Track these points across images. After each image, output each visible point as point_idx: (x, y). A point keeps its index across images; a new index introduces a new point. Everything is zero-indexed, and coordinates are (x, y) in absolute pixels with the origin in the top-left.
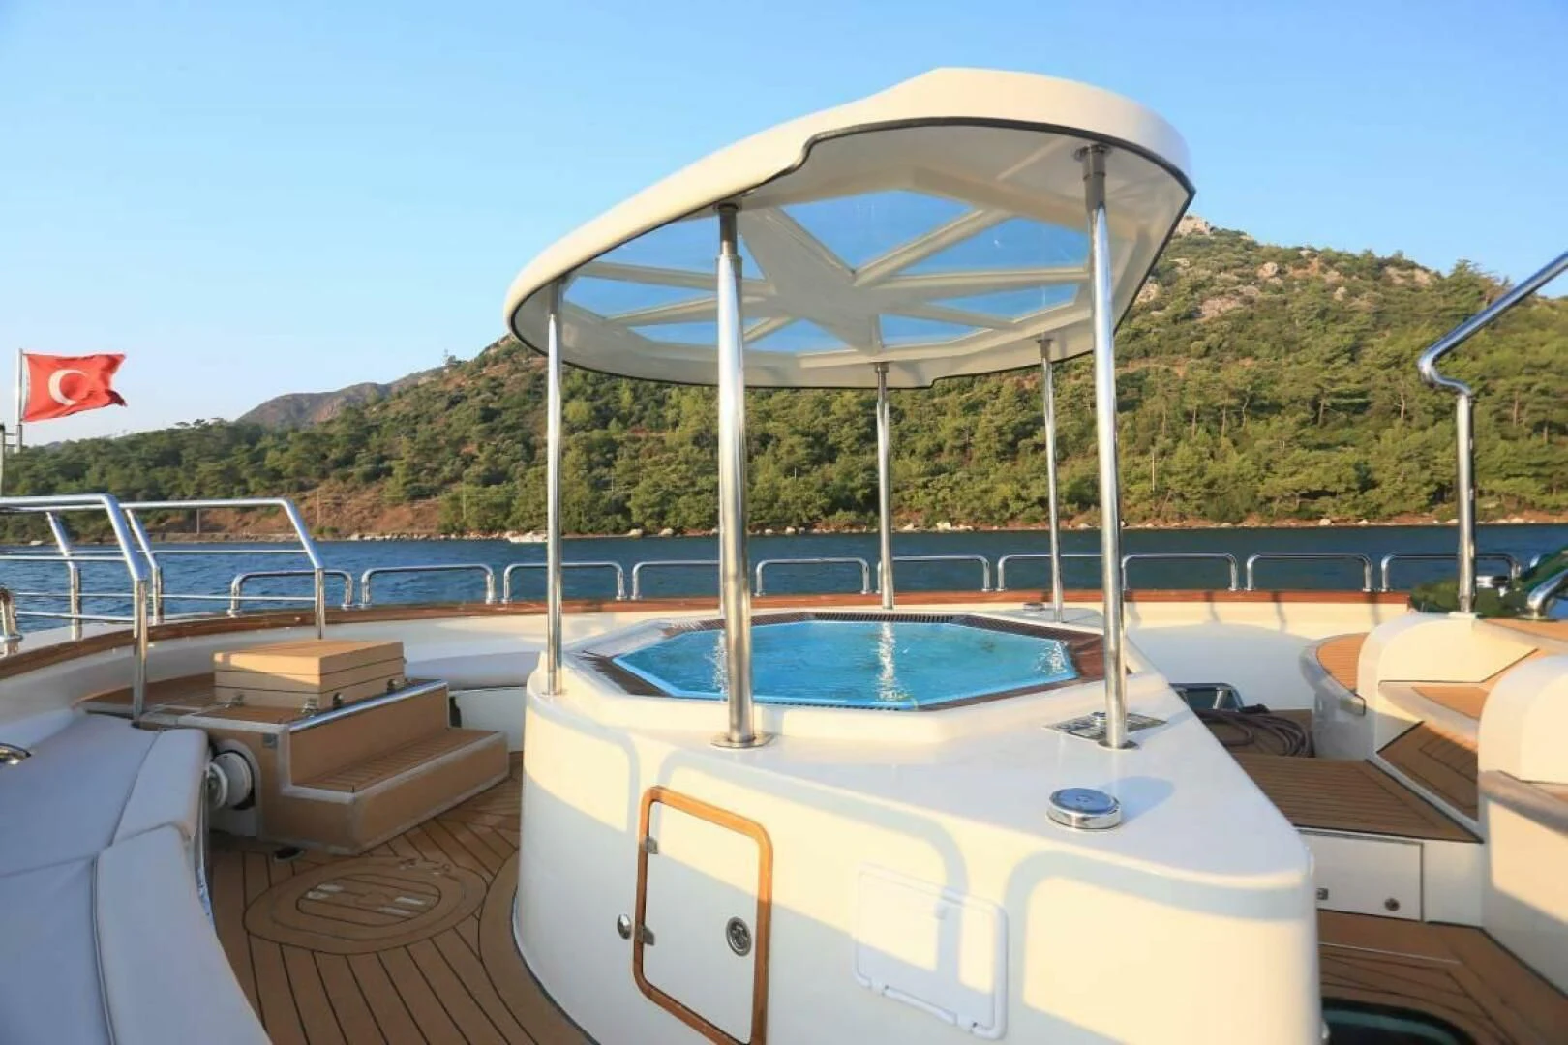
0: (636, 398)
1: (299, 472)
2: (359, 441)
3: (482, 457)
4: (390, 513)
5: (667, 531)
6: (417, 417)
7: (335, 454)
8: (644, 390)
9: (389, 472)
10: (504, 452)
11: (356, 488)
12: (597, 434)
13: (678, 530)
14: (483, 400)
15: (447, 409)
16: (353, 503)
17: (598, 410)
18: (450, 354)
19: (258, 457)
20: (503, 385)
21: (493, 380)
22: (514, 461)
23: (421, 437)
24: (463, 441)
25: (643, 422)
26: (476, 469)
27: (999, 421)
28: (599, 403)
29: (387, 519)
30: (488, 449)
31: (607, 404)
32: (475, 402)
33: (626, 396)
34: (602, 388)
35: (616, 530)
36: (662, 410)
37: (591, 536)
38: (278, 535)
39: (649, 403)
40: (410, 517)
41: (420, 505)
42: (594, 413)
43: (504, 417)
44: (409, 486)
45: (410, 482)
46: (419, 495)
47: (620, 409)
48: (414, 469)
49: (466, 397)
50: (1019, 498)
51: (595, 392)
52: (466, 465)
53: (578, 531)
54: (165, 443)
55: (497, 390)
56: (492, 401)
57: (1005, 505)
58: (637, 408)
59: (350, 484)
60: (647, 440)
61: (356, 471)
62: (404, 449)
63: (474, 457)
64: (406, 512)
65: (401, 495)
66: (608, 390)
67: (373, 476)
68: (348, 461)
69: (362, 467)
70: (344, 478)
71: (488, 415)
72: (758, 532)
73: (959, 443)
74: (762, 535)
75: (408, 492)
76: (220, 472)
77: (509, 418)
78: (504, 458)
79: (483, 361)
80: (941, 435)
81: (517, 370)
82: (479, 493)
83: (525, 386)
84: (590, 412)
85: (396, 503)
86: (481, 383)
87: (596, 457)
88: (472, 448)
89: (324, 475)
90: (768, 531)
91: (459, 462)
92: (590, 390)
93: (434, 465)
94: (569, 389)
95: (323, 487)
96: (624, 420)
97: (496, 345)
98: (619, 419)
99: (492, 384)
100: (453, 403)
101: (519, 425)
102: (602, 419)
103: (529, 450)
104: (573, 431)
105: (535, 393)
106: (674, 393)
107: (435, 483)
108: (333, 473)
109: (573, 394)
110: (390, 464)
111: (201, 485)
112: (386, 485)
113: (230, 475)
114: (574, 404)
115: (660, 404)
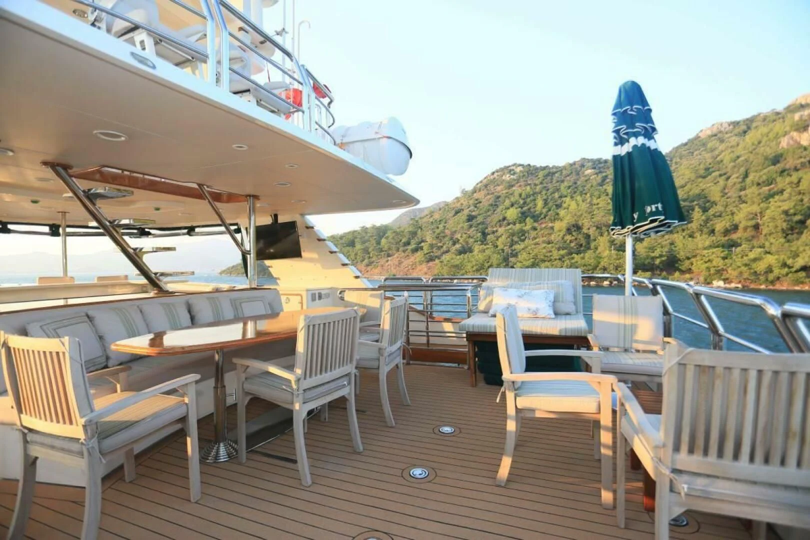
0: (546, 203)
1: (390, 249)
2: (414, 234)
3: (461, 241)
4: (419, 268)
6: (440, 221)
7: (404, 240)
8: (551, 200)
9: (422, 248)
10: (472, 238)
11: (408, 256)
12: (518, 226)
14: (470, 211)
15: (454, 216)
16: (406, 263)
17: (523, 213)
19: (379, 243)
20: (480, 202)
21: (477, 200)
22: (475, 241)
23: (438, 231)
24: (455, 232)
25: (547, 218)
26: (458, 246)
28: (525, 209)
29: (417, 270)
30: (464, 236)
31: (529, 209)
32: (466, 212)
33: (540, 203)
34: (528, 200)
36: (558, 211)
38: (375, 277)
39: (553, 206)
40: (425, 270)
41: (431, 264)
42: (520, 215)
43: (478, 219)
44: (427, 256)
45: (430, 253)
46: (431, 259)
47: (535, 211)
48: (432, 247)
49: (463, 210)
50: (785, 265)
51: (525, 203)
52: (454, 244)
54: (350, 237)
55: (478, 205)
56: (474, 211)
58: (544, 211)
59: (407, 253)
60: (541, 229)
61: (410, 248)
62: (429, 238)
63: (459, 240)
64: (424, 267)
65: (423, 259)
66: (531, 201)
67: (415, 250)
68: (408, 243)
69: (413, 246)
70: (404, 251)
71: (470, 218)
73: (753, 223)
75: (426, 258)
76: (362, 249)
77: (480, 219)
78: (471, 240)
79: (474, 191)
80: (737, 219)
81: (488, 194)
83: (490, 202)
84: (518, 214)
85: (421, 263)
86: (471, 202)
87: (515, 239)
88: (458, 236)
89: (398, 250)
91: (451, 243)
92: (522, 202)
93: (441, 244)
94: (511, 202)
95: (397, 255)
96: (536, 218)
97: (481, 182)
98: (533, 217)
99: (476, 202)
100: (457, 213)
101: (482, 223)
102: (524, 216)
103: (484, 234)
104: (509, 224)
105: (495, 206)
106: (568, 199)
107: (439, 253)
108: (401, 249)
109: (512, 205)
110: (423, 244)
111: (356, 254)
112: (419, 254)
113: (366, 251)
114: (511, 209)
115: (559, 206)
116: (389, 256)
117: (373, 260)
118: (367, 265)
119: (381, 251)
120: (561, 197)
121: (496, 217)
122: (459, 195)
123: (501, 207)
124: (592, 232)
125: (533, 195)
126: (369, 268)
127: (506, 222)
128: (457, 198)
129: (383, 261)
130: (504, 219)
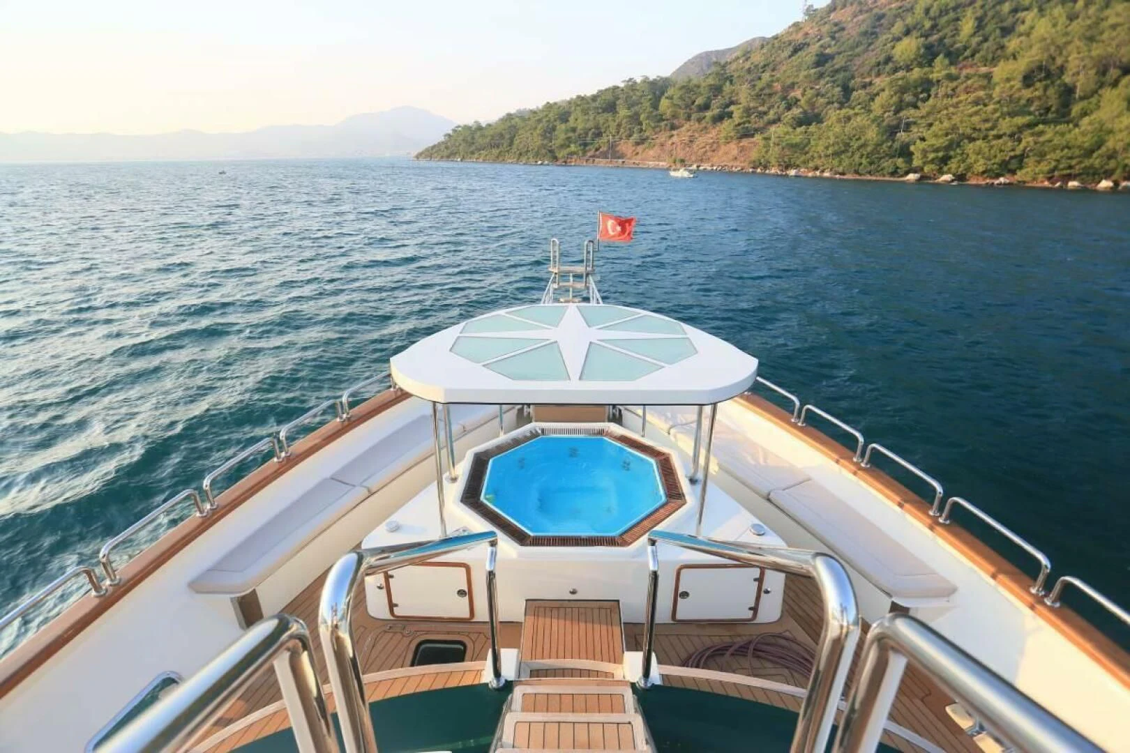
0: (980, 23)
1: (674, 116)
2: (717, 90)
3: (802, 102)
4: (723, 148)
5: (947, 177)
6: (765, 66)
7: (699, 101)
8: (993, 18)
9: (730, 115)
10: (823, 96)
11: (705, 128)
13: (961, 178)
14: (821, 46)
15: (790, 57)
16: (702, 140)
17: (929, 48)
18: (809, 3)
19: (655, 106)
20: (843, 29)
21: (836, 25)
22: (828, 103)
23: (760, 85)
24: (792, 86)
25: (977, 56)
26: (796, 111)
29: (721, 153)
30: (810, 93)
31: (941, 40)
32: (814, 48)
33: (967, 26)
34: (944, 20)
35: (893, 174)
36: (1005, 41)
37: (869, 177)
38: (651, 163)
39: (994, 30)
40: (735, 152)
41: (745, 142)
42: (922, 50)
43: (835, 61)
44: (739, 128)
45: (744, 123)
46: (747, 134)
47: (955, 43)
48: (748, 111)
49: (809, 45)
51: (934, 27)
52: (789, 108)
53: (857, 172)
54: (609, 97)
55: (837, 35)
56: (829, 46)
59: (704, 124)
60: (968, 78)
61: (709, 114)
62: (744, 94)
63: (798, 100)
64: (733, 149)
65: (732, 134)
66: (948, 23)
67: (719, 119)
68: (706, 107)
69: (715, 111)
70: (699, 120)
71: (822, 60)
72: (1058, 184)
75: (738, 132)
76: (630, 116)
77: (839, 62)
78: (822, 100)
81: (861, 11)
82: (787, 133)
83: (863, 28)
84: (919, 49)
85: (728, 140)
86: (825, 29)
87: (906, 98)
88: (797, 93)
89: (689, 118)
90: (1073, 184)
91: (783, 105)
92: (928, 24)
93: (764, 109)
94: (907, 25)
95: (687, 126)
96: (953, 56)
98: (948, 55)
99: (835, 29)
100: (796, 51)
101: (845, 69)
102: (928, 56)
103: (847, 91)
104: (896, 70)
105: (870, 35)
106: (1029, 16)
107: (761, 124)
108: (694, 116)
109: (907, 32)
110: (732, 108)
111: (619, 125)
112: (727, 125)
113: (635, 119)
114: (906, 41)
115: (1007, 31)
116: (673, 128)
117: (647, 134)
118: (637, 144)
119: (661, 119)
120: (1015, 11)
121: (872, 58)
122: (800, 17)
123: (883, 38)
124: (1082, 81)
125: (955, 9)
126: (640, 149)
127: (891, 65)
128: (796, 25)
129: (662, 137)
130: (889, 59)
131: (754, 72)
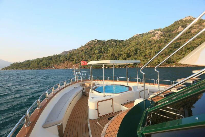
1: (64, 61)
2: (70, 56)
5: (107, 67)
9: (73, 60)
10: (87, 57)
12: (99, 55)
13: (108, 67)
16: (69, 64)
17: (99, 51)
18: (82, 45)
19: (60, 59)
20: (88, 49)
23: (77, 56)
24: (82, 56)
27: (155, 51)
28: (99, 50)
29: (73, 66)
30: (85, 57)
32: (84, 51)
33: (103, 49)
34: (100, 48)
35: (100, 67)
37: (97, 68)
40: (75, 66)
41: (77, 64)
46: (77, 63)
48: (76, 60)
50: (158, 62)
53: (95, 67)
54: (50, 57)
56: (86, 51)
57: (155, 63)
58: (104, 51)
59: (69, 62)
60: (105, 55)
61: (70, 60)
62: (75, 57)
63: (84, 58)
67: (72, 61)
68: (69, 59)
70: (68, 61)
71: (86, 53)
73: (149, 54)
74: (120, 68)
75: (75, 62)
77: (88, 53)
79: (85, 46)
80: (146, 53)
81: (89, 47)
83: (90, 49)
85: (74, 64)
86: (85, 48)
87: (98, 58)
88: (83, 57)
89: (66, 61)
90: (120, 67)
91: (82, 59)
92: (98, 49)
93: (79, 59)
95: (66, 62)
96: (102, 53)
97: (87, 44)
98: (102, 52)
100: (81, 51)
101: (89, 54)
102: (99, 52)
103: (90, 57)
104: (96, 54)
105: (91, 49)
106: (109, 48)
107: (79, 61)
108: (67, 60)
109: (96, 49)
110: (74, 59)
111: (53, 62)
113: (56, 61)
114: (96, 51)
115: (107, 50)
116: (64, 62)
117: (59, 63)
118: (57, 65)
119: (61, 61)
120: (107, 48)
121: (92, 52)
122: (81, 47)
123: (93, 50)
124: (117, 56)
125: (101, 47)
126: (58, 66)
127: (95, 54)
128: (80, 48)
129: (62, 64)
130: (95, 53)
131: (76, 54)
